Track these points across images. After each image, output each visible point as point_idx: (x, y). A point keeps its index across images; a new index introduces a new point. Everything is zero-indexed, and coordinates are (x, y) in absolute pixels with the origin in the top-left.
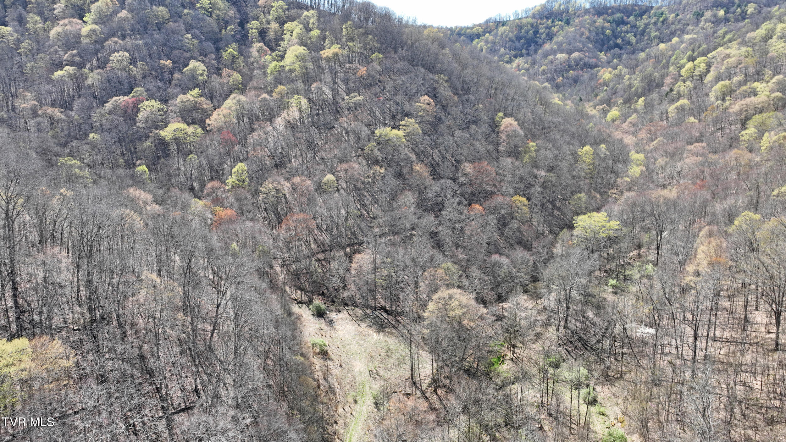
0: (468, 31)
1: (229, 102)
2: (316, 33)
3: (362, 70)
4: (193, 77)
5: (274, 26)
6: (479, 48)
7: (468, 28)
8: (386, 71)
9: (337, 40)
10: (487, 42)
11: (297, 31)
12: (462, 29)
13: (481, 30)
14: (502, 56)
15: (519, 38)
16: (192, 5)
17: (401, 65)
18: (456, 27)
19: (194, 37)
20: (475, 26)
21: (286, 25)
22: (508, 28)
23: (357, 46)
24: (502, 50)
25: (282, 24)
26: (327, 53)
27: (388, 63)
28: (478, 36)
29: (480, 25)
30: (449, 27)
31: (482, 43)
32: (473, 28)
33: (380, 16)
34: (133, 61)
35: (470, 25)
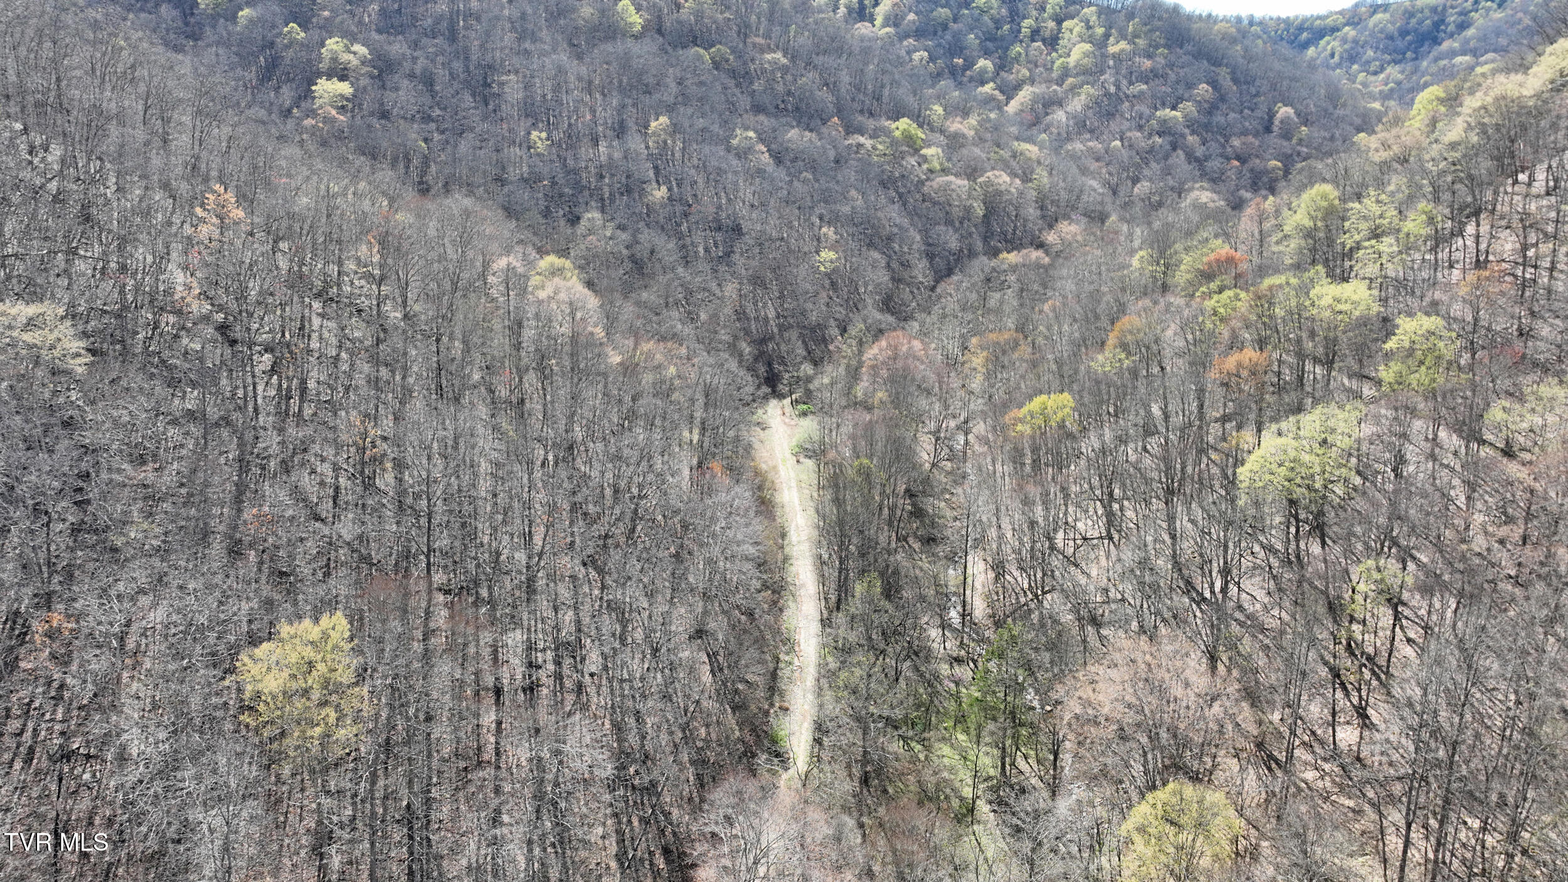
0: (1318, 22)
1: (1022, 94)
2: (1100, 31)
3: (1148, 63)
4: (983, 71)
5: (1051, 24)
6: (1329, 52)
7: (1319, 18)
8: (1171, 66)
9: (1123, 36)
10: (1344, 41)
11: (1077, 30)
12: (1305, 20)
13: (1341, 20)
14: (1368, 62)
15: (1403, 33)
16: (967, 5)
17: (1185, 58)
18: (1297, 17)
19: (977, 37)
20: (1331, 14)
21: (1066, 24)
22: (1387, 16)
23: (1141, 42)
24: (1370, 53)
25: (1059, 22)
26: (1113, 49)
27: (1173, 58)
28: (1334, 30)
29: (1341, 13)
30: (1284, 16)
31: (1336, 44)
32: (1327, 17)
33: (1167, 11)
34: (932, 59)
35: (1323, 11)
